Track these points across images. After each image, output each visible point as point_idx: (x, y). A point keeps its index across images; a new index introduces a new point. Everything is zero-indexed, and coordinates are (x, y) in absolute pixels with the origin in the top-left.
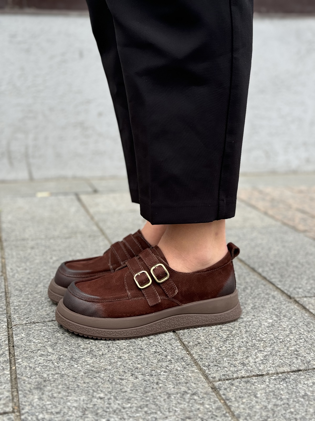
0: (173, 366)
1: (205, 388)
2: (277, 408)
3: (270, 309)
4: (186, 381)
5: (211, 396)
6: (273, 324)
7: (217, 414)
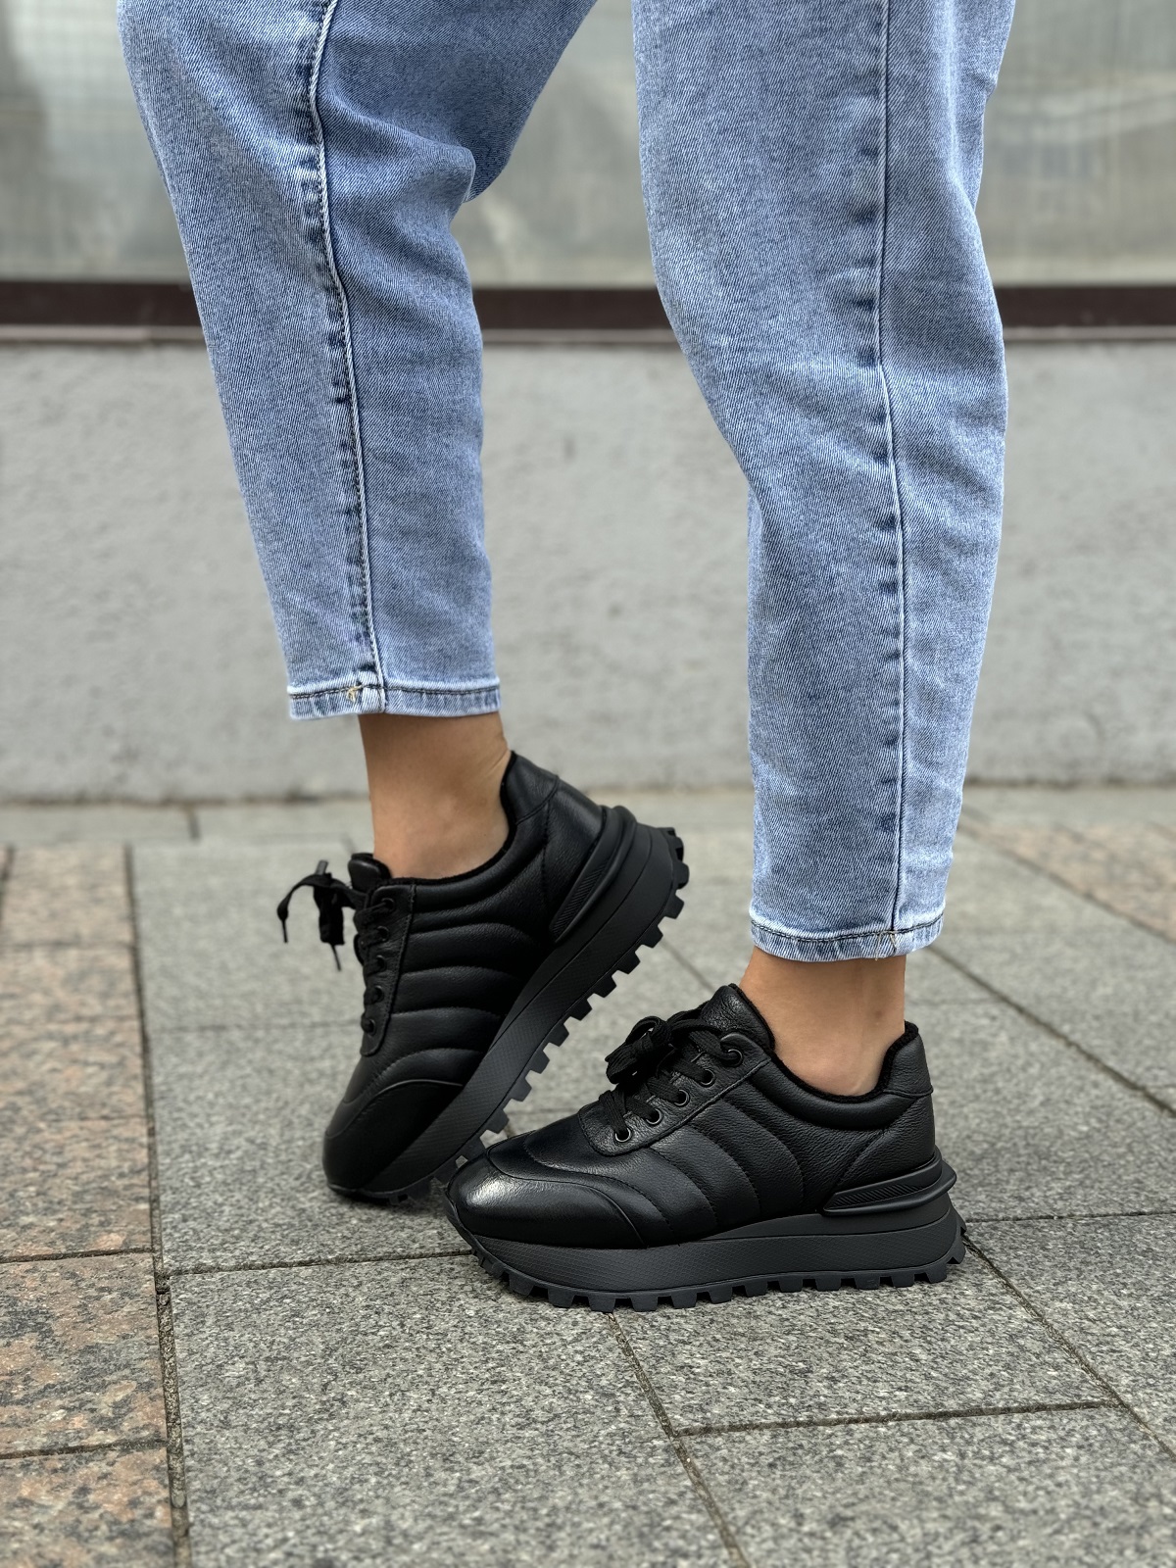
6: (1090, 1134)
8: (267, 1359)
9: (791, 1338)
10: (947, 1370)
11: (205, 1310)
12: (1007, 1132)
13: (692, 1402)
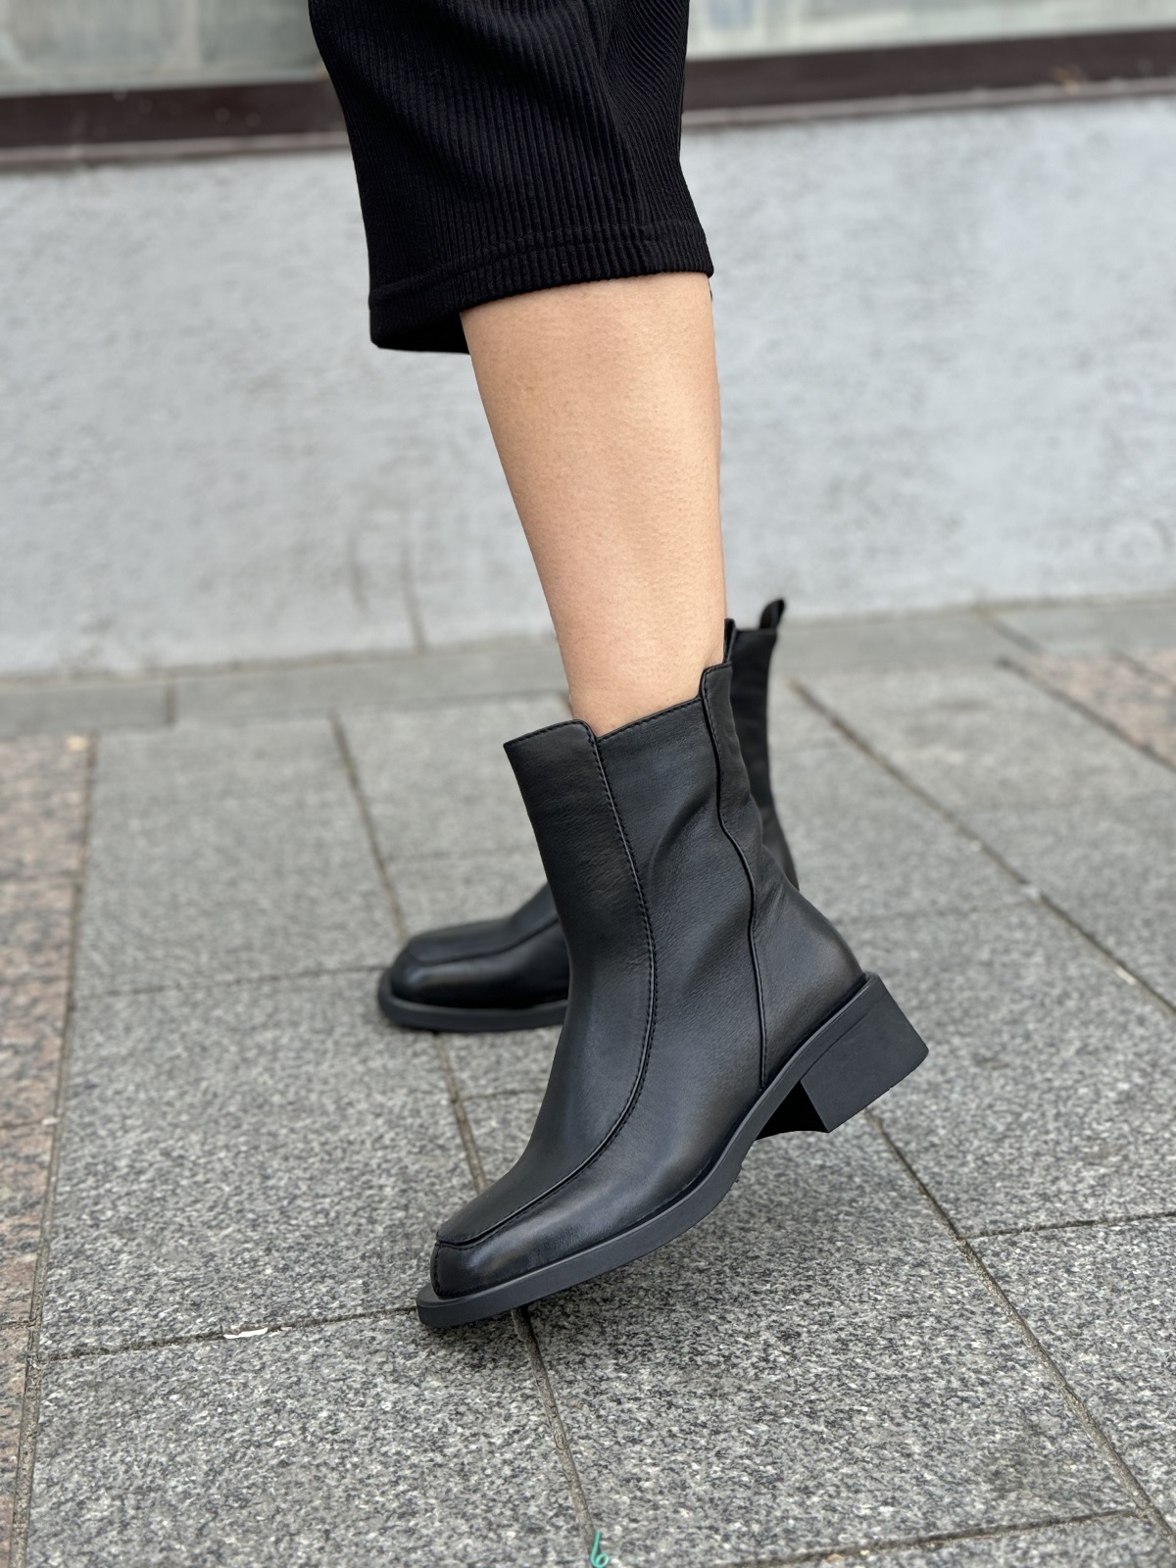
0: (867, 1200)
1: (948, 1250)
2: (1117, 1297)
3: (1125, 1055)
4: (900, 1236)
5: (961, 1270)
6: (1132, 1094)
7: (973, 1309)
8: (139, 1490)
9: (763, 1427)
10: (943, 1469)
11: (75, 1414)
12: (1034, 1096)
13: (635, 1535)
